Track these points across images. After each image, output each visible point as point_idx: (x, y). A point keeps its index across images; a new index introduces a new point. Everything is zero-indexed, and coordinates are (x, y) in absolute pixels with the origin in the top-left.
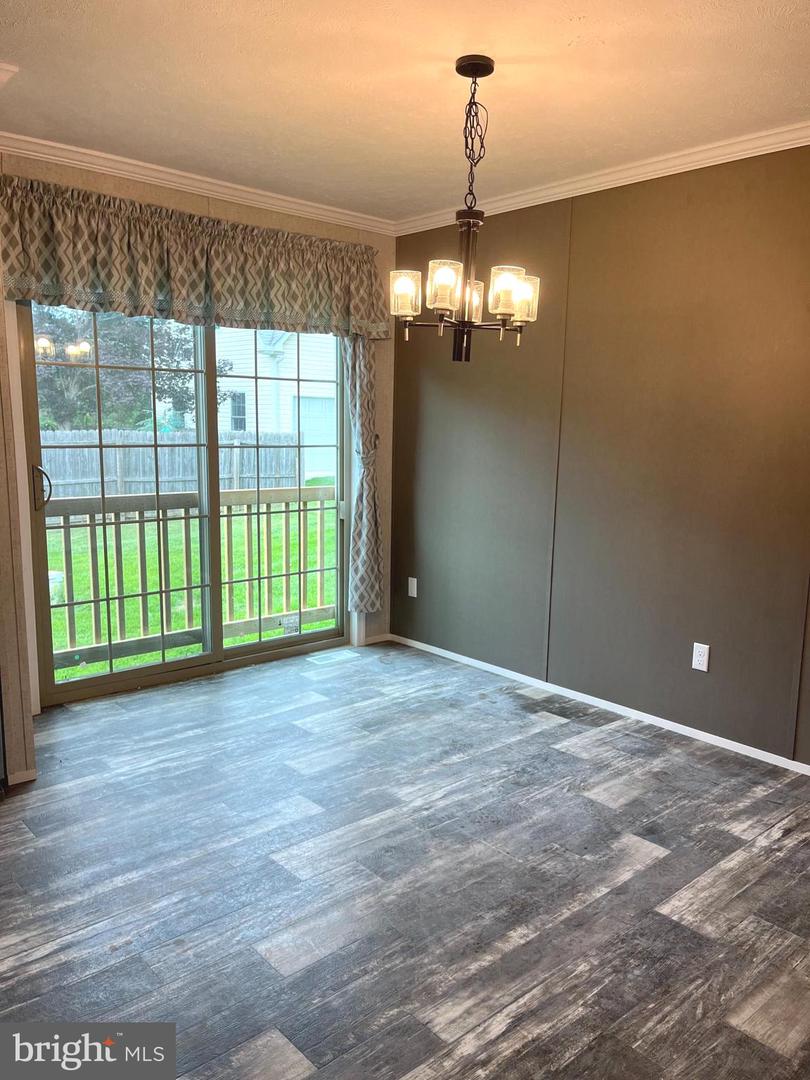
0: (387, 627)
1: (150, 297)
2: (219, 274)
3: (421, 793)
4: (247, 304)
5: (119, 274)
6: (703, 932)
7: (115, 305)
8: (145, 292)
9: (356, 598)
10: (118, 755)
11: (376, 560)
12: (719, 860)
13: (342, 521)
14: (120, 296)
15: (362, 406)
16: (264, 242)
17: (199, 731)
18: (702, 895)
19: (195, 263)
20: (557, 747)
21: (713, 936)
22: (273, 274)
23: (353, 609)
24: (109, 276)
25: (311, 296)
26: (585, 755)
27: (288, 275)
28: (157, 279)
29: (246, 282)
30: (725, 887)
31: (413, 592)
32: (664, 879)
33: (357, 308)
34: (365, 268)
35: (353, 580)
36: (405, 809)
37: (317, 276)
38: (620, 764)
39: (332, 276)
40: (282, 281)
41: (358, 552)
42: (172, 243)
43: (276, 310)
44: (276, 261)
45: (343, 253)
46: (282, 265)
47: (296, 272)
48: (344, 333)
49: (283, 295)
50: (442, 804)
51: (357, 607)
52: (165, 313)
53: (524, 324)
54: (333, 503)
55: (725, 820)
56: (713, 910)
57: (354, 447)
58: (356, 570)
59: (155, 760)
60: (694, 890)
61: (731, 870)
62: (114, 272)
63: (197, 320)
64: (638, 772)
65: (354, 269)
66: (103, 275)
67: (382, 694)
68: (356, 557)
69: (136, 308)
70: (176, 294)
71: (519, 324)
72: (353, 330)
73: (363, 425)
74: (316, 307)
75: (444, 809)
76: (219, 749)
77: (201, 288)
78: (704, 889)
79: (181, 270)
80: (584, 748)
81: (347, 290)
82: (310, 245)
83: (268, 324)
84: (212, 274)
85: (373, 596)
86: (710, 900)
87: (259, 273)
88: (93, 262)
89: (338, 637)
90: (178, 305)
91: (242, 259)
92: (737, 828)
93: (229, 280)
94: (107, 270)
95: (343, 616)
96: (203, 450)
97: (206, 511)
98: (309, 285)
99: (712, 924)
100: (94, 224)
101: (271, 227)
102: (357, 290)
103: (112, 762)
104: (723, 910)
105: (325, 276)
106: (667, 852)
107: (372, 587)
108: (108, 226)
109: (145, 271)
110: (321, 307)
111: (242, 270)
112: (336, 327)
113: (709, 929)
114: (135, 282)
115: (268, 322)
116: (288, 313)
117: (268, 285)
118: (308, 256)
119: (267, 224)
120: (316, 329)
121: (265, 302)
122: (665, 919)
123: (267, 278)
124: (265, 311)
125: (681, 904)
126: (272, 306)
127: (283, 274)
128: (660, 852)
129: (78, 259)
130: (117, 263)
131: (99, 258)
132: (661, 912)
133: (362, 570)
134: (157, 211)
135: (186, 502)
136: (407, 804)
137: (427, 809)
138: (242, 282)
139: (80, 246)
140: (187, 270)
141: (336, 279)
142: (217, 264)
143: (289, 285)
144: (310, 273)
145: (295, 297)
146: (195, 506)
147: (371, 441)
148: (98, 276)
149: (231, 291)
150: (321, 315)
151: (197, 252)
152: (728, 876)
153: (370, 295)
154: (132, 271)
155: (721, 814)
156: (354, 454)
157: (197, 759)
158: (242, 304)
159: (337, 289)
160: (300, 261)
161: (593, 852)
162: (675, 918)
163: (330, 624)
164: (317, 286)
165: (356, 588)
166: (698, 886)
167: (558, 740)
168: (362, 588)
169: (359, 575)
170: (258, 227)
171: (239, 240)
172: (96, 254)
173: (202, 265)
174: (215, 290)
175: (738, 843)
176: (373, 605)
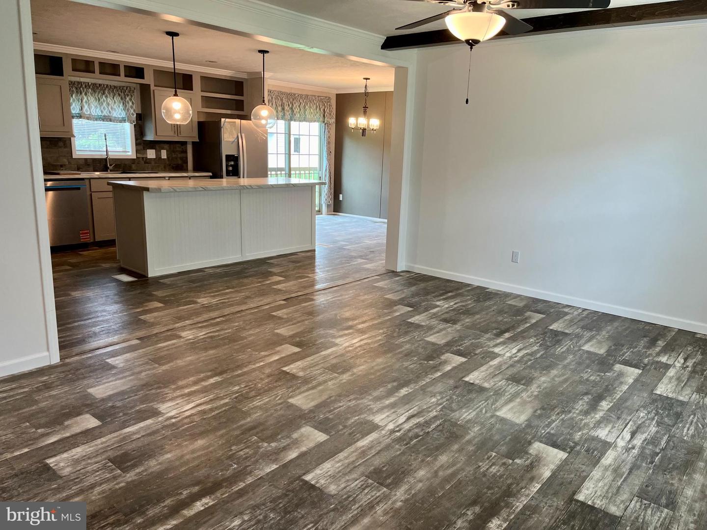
0: (333, 211)
1: (280, 115)
9: (324, 200)
11: (330, 189)
13: (320, 177)
15: (327, 143)
16: (304, 98)
19: (289, 105)
22: (307, 107)
27: (310, 107)
28: (282, 110)
29: (300, 110)
31: (341, 198)
33: (327, 115)
35: (324, 194)
37: (317, 107)
39: (320, 107)
40: (308, 109)
42: (285, 101)
43: (307, 117)
44: (307, 104)
45: (323, 99)
47: (312, 106)
48: (323, 122)
49: (309, 112)
51: (325, 202)
54: (317, 172)
57: (324, 155)
63: (288, 120)
65: (326, 104)
68: (325, 187)
70: (285, 114)
71: (375, 130)
72: (325, 122)
73: (326, 148)
74: (316, 115)
81: (324, 110)
82: (315, 98)
83: (305, 120)
84: (293, 108)
85: (329, 199)
87: (303, 107)
89: (318, 212)
90: (286, 117)
91: (300, 104)
95: (320, 205)
97: (287, 172)
98: (315, 110)
102: (327, 110)
107: (329, 197)
108: (272, 98)
111: (299, 106)
112: (321, 121)
114: (277, 112)
117: (305, 110)
118: (314, 101)
119: (305, 93)
120: (314, 121)
121: (304, 115)
123: (305, 108)
124: (304, 117)
133: (326, 191)
134: (282, 93)
135: (281, 170)
138: (299, 110)
142: (295, 106)
143: (310, 110)
144: (315, 106)
145: (311, 113)
146: (284, 171)
147: (329, 153)
149: (297, 112)
150: (317, 117)
151: (290, 103)
153: (330, 111)
156: (324, 158)
158: (299, 116)
159: (321, 110)
160: (313, 103)
164: (317, 110)
165: (324, 197)
168: (326, 197)
170: (303, 95)
171: (299, 98)
173: (291, 106)
176: (329, 202)
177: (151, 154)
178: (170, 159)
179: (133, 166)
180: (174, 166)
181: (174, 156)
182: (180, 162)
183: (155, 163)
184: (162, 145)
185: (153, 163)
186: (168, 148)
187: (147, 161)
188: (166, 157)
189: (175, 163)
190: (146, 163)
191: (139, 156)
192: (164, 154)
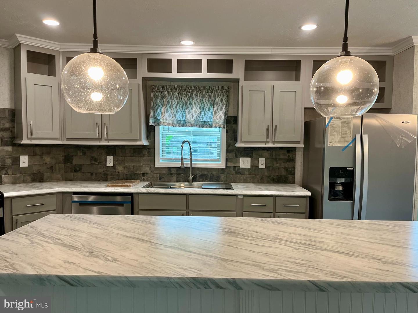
177: (245, 163)
178: (271, 168)
179: (222, 176)
180: (275, 177)
181: (276, 165)
182: (283, 173)
183: (250, 174)
184: (261, 152)
185: (247, 173)
186: (268, 156)
187: (239, 171)
188: (264, 167)
189: (277, 174)
190: (237, 173)
191: (229, 164)
192: (262, 164)
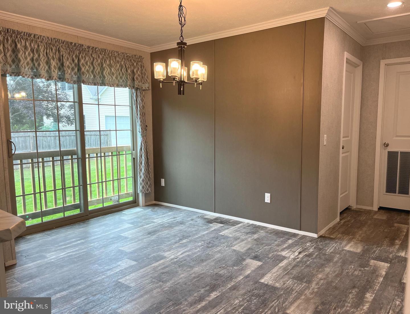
0: (153, 199)
1: (55, 73)
2: (83, 65)
3: (173, 254)
4: (94, 76)
5: (43, 64)
6: (276, 286)
7: (42, 76)
8: (54, 71)
9: (141, 187)
10: (49, 253)
11: (148, 173)
12: (278, 264)
13: (134, 158)
14: (43, 72)
15: (140, 114)
16: (100, 53)
17: (83, 241)
18: (274, 275)
19: (73, 61)
20: (221, 234)
21: (279, 287)
22: (104, 65)
23: (140, 192)
24: (39, 65)
25: (119, 74)
26: (231, 236)
27: (110, 66)
28: (58, 66)
29: (94, 68)
30: (281, 271)
31: (163, 184)
32: (261, 271)
33: (137, 78)
34: (139, 64)
35: (139, 181)
36: (168, 260)
37: (121, 66)
38: (243, 237)
39: (127, 66)
40: (108, 68)
41: (141, 170)
42: (64, 53)
43: (106, 79)
44: (105, 61)
45: (131, 58)
46: (108, 62)
47: (113, 65)
48: (132, 88)
49: (109, 73)
50: (181, 256)
52: (61, 79)
53: (202, 82)
54: (130, 152)
55: (280, 251)
56: (278, 279)
57: (138, 130)
58: (140, 177)
59: (65, 253)
60: (271, 274)
61: (283, 266)
62: (41, 63)
63: (74, 83)
64: (249, 239)
65: (135, 64)
66: (36, 64)
67: (154, 222)
68: (140, 172)
69: (50, 77)
70: (66, 72)
71: (201, 82)
72: (136, 87)
73: (141, 122)
74: (121, 78)
75: (182, 258)
76: (92, 246)
77: (76, 70)
78: (274, 273)
79: (68, 63)
80: (230, 233)
81: (133, 72)
82: (118, 55)
83: (103, 84)
84: (81, 64)
85: (147, 187)
86: (277, 276)
87: (99, 64)
88: (32, 60)
89: (134, 204)
90: (67, 76)
91: (92, 59)
92: (284, 253)
93: (87, 67)
94: (38, 62)
95: (136, 195)
96: (78, 132)
97: (80, 156)
98: (118, 70)
99: (278, 283)
100: (32, 45)
101: (103, 48)
102: (137, 72)
103: (48, 255)
104: (281, 278)
105: (124, 67)
106: (262, 263)
107: (147, 183)
109: (53, 63)
110: (123, 78)
111: (92, 64)
112: (130, 85)
113: (277, 285)
114: (49, 67)
115: (103, 83)
116: (111, 80)
117: (102, 69)
118: (118, 59)
119: (101, 47)
120: (121, 86)
121: (101, 76)
122: (262, 283)
123: (102, 67)
124: (102, 79)
125: (267, 278)
126: (104, 77)
127: (108, 65)
128: (259, 263)
129: (26, 58)
130: (42, 60)
131: (35, 58)
132: (261, 282)
133: (143, 177)
136: (168, 258)
137: (176, 259)
138: (92, 68)
139: (27, 53)
140: (70, 63)
141: (129, 68)
142: (82, 61)
143: (111, 70)
144: (118, 65)
145: (113, 74)
147: (144, 128)
148: (34, 65)
149: (88, 71)
150: (123, 81)
151: (74, 56)
152: (282, 268)
153: (142, 73)
154: (48, 63)
155: (278, 250)
156: (138, 133)
157: (83, 251)
158: (92, 76)
159: (129, 71)
160: (115, 60)
161: (237, 266)
162: (266, 283)
163: (131, 199)
164: (121, 70)
165: (141, 184)
166: (273, 272)
167: (221, 231)
168: (143, 184)
169: (142, 179)
170: (98, 48)
171: (91, 52)
172: (33, 57)
173: (76, 61)
174: (82, 71)
175: (284, 258)
176: (148, 190)
